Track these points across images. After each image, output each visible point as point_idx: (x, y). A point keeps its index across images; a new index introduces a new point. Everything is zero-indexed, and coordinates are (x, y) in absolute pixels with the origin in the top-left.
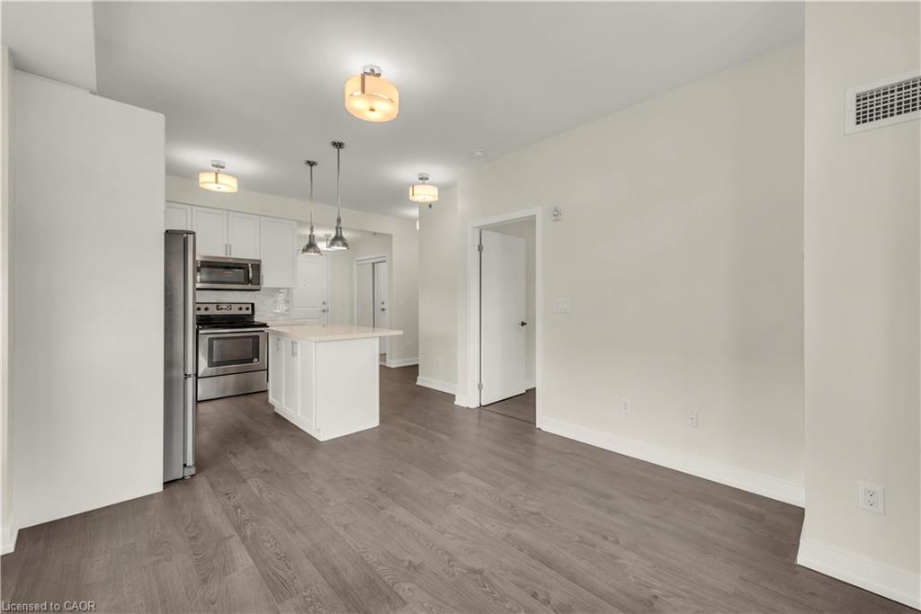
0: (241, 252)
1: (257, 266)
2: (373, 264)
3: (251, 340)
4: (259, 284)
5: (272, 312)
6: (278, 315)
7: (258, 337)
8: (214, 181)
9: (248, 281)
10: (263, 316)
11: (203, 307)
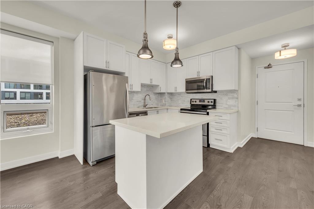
4: (210, 89)
5: (227, 104)
11: (194, 100)
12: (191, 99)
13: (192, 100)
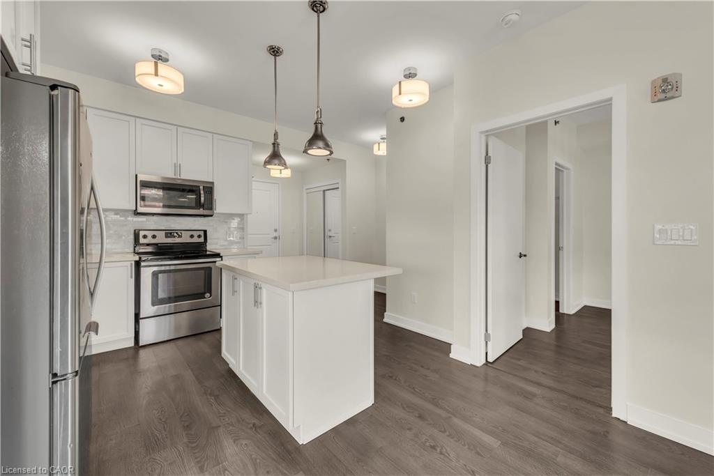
0: (192, 173)
1: (209, 189)
2: (324, 191)
3: (203, 272)
4: (211, 209)
5: (226, 240)
6: (232, 243)
7: (210, 269)
8: (153, 72)
9: (199, 205)
10: (217, 244)
11: (150, 234)
12: (136, 232)
13: (142, 233)
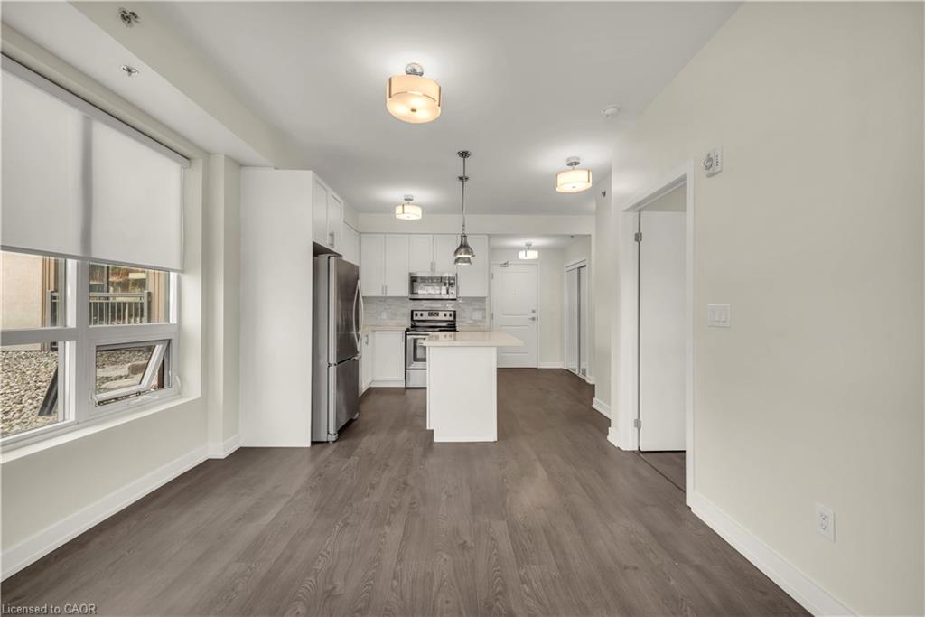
2: (579, 269)
5: (472, 319)
6: (476, 321)
8: (402, 212)
10: (464, 322)
11: (419, 313)
12: (412, 312)
13: (415, 313)
